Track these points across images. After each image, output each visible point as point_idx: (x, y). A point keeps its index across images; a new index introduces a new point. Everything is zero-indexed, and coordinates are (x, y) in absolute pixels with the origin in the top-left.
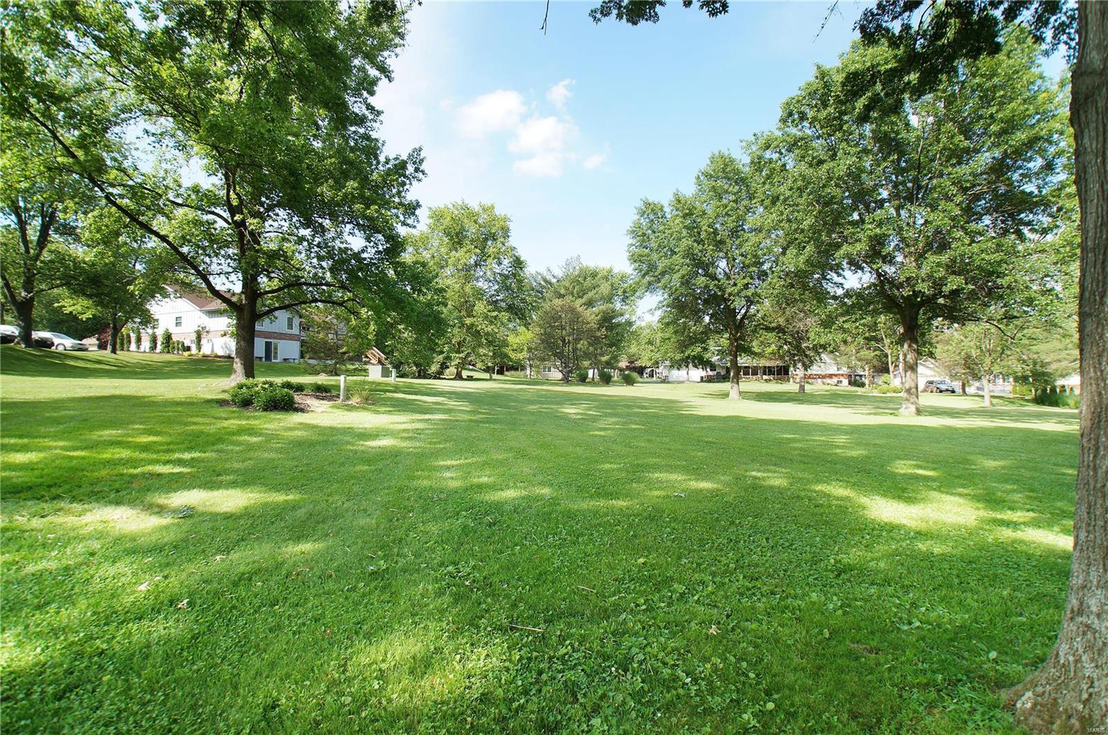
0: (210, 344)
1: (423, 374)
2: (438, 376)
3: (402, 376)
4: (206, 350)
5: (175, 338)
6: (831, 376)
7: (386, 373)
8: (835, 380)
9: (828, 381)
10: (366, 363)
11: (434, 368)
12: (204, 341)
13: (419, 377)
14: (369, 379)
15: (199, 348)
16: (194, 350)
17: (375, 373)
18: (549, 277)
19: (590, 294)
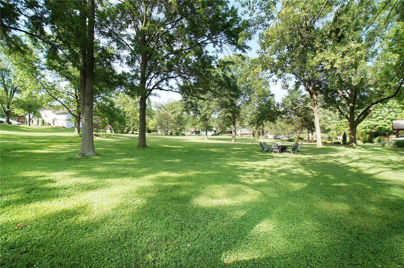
0: (57, 123)
1: (122, 132)
2: (126, 133)
3: (116, 133)
4: (56, 125)
5: (45, 121)
6: (248, 134)
7: (111, 132)
8: (249, 135)
9: (247, 135)
10: (106, 129)
11: (126, 131)
12: (55, 122)
13: (121, 133)
14: (107, 133)
15: (54, 124)
16: (52, 125)
17: (108, 132)
18: (163, 104)
19: (175, 109)
